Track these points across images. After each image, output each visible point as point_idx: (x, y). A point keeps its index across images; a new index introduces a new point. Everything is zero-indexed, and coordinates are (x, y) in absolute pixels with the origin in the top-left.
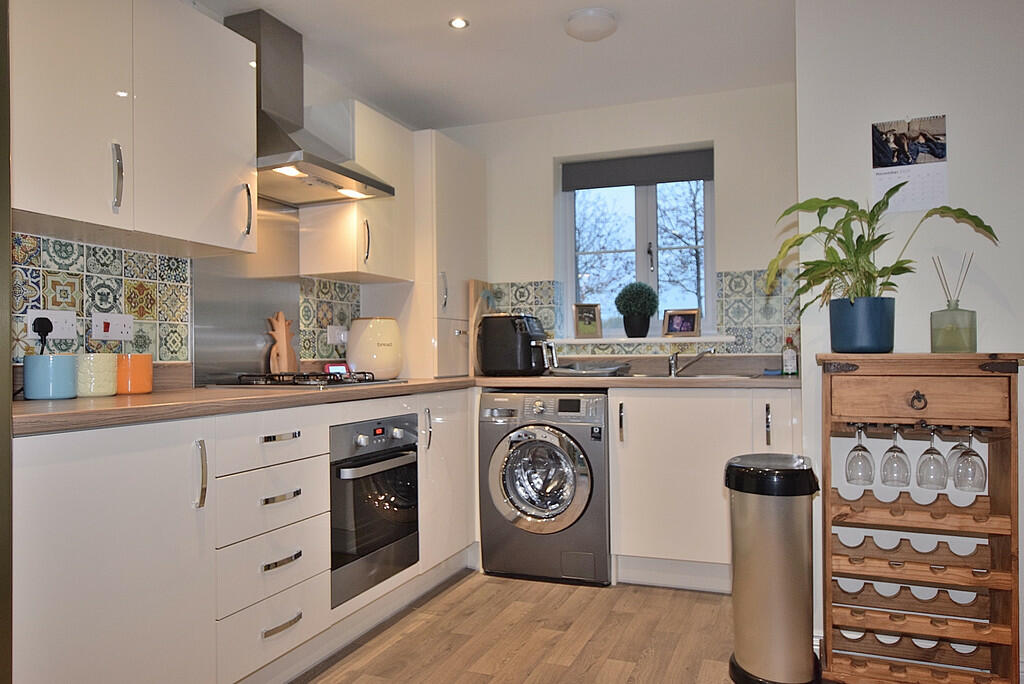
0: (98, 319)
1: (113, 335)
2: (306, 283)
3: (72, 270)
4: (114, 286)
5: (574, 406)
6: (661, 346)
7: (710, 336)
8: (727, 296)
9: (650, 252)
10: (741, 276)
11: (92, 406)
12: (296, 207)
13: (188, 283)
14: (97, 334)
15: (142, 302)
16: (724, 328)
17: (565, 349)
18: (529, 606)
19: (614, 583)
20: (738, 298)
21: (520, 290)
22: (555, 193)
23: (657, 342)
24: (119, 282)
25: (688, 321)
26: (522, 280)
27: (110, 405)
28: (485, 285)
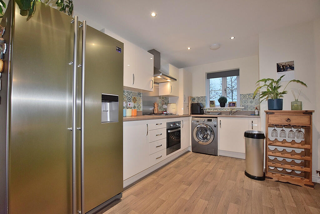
0: (128, 103)
1: (130, 106)
2: (160, 97)
3: (125, 95)
4: (131, 98)
5: (211, 120)
6: (228, 109)
7: (238, 107)
8: (242, 99)
9: (225, 90)
10: (245, 95)
11: (128, 117)
12: (158, 83)
13: (141, 97)
14: (128, 106)
15: (135, 100)
16: (242, 105)
17: (208, 110)
18: (202, 158)
19: (218, 155)
20: (245, 99)
21: (199, 98)
22: (206, 79)
23: (227, 108)
24: (131, 97)
25: (234, 104)
26: (199, 96)
27: (131, 117)
28: (192, 97)
